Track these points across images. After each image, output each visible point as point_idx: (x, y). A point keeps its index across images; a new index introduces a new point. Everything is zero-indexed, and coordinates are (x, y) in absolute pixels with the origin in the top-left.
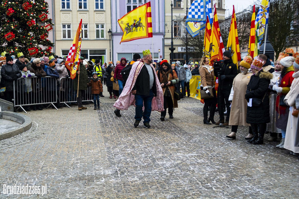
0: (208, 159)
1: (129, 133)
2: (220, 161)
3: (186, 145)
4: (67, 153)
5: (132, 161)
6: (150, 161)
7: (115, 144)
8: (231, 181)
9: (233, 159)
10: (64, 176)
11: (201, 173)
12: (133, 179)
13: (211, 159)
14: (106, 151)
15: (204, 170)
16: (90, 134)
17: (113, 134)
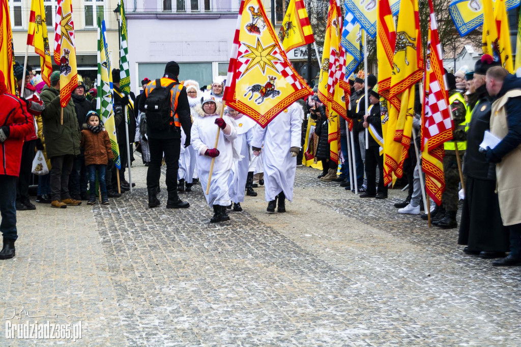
1: (181, 271)
9: (467, 342)
14: (122, 323)
16: (77, 275)
17: (137, 274)
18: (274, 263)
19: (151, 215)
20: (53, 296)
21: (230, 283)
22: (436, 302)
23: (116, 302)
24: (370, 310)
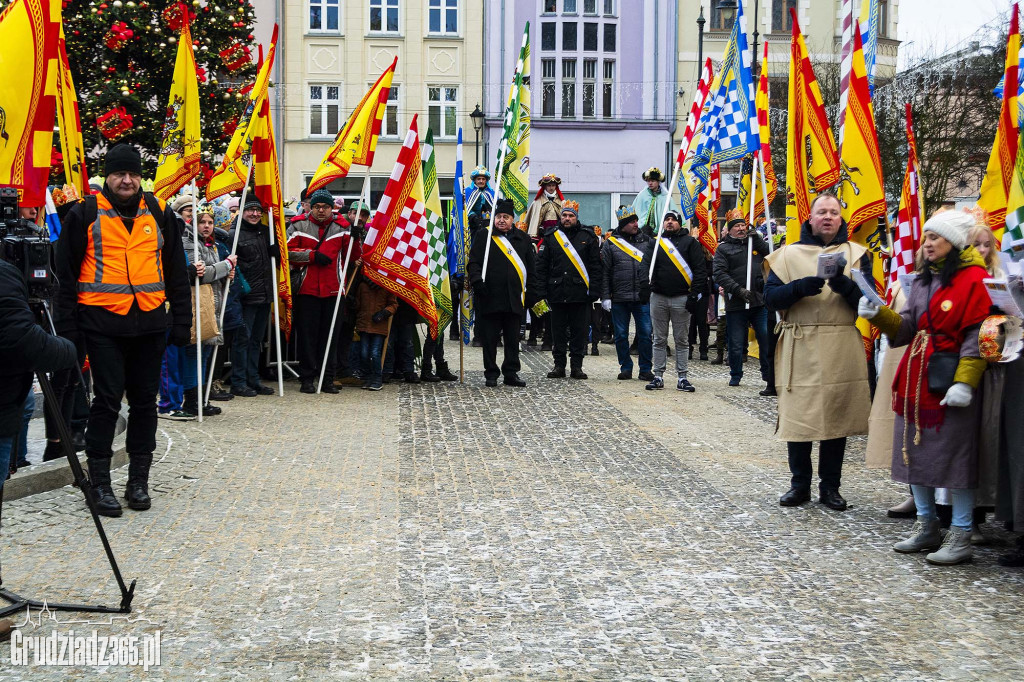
0: (777, 595)
1: (499, 484)
2: (822, 604)
3: (704, 536)
4: (256, 551)
6: (557, 595)
7: (439, 526)
9: (873, 597)
10: (223, 639)
11: (740, 650)
12: (477, 665)
14: (398, 549)
15: (755, 640)
16: (354, 484)
17: (437, 486)
18: (633, 480)
19: (479, 408)
20: (314, 510)
21: (564, 504)
22: (849, 543)
23: (397, 522)
24: (748, 549)
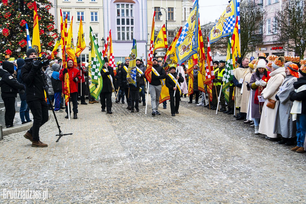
0: (202, 143)
1: (132, 122)
2: (212, 144)
3: (181, 131)
4: (85, 139)
5: (142, 145)
6: (156, 145)
7: (123, 132)
8: (226, 161)
9: (222, 142)
10: (87, 158)
11: (199, 155)
12: (145, 161)
13: (205, 143)
14: (117, 137)
15: (201, 152)
16: (100, 123)
17: (119, 123)
20: (94, 130)
21: (148, 126)
22: (211, 131)
23: (114, 131)
24: (191, 134)
